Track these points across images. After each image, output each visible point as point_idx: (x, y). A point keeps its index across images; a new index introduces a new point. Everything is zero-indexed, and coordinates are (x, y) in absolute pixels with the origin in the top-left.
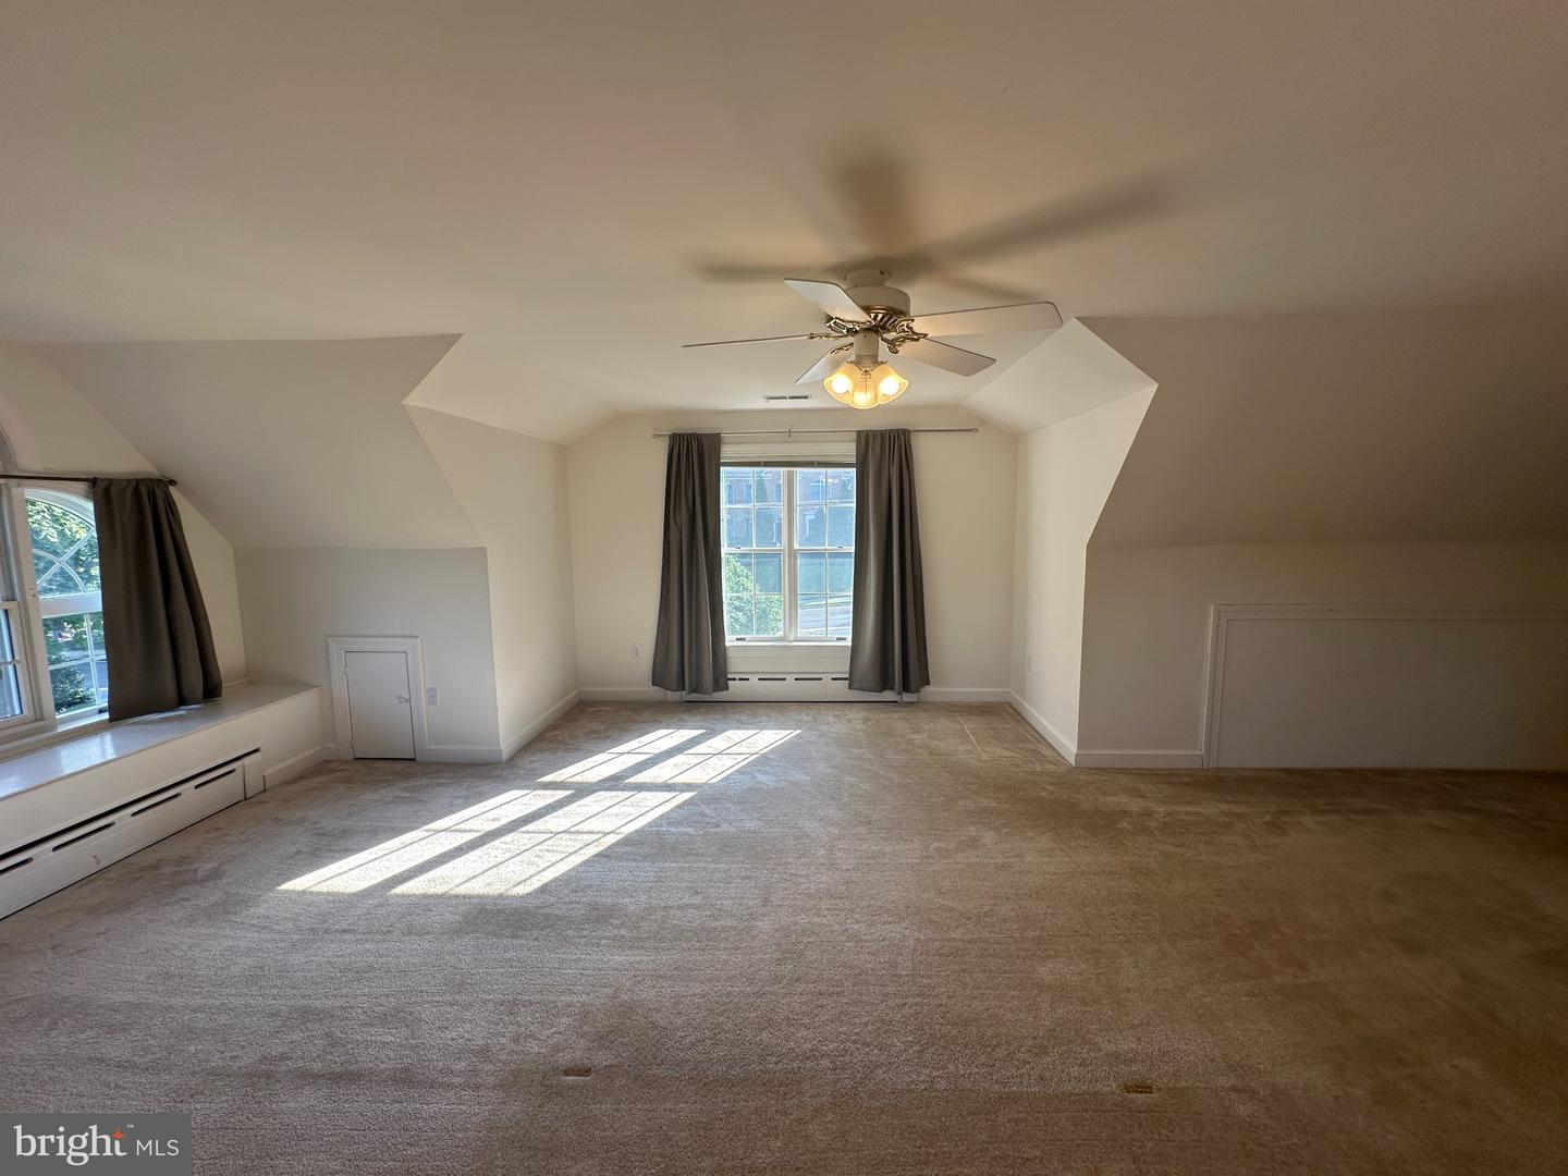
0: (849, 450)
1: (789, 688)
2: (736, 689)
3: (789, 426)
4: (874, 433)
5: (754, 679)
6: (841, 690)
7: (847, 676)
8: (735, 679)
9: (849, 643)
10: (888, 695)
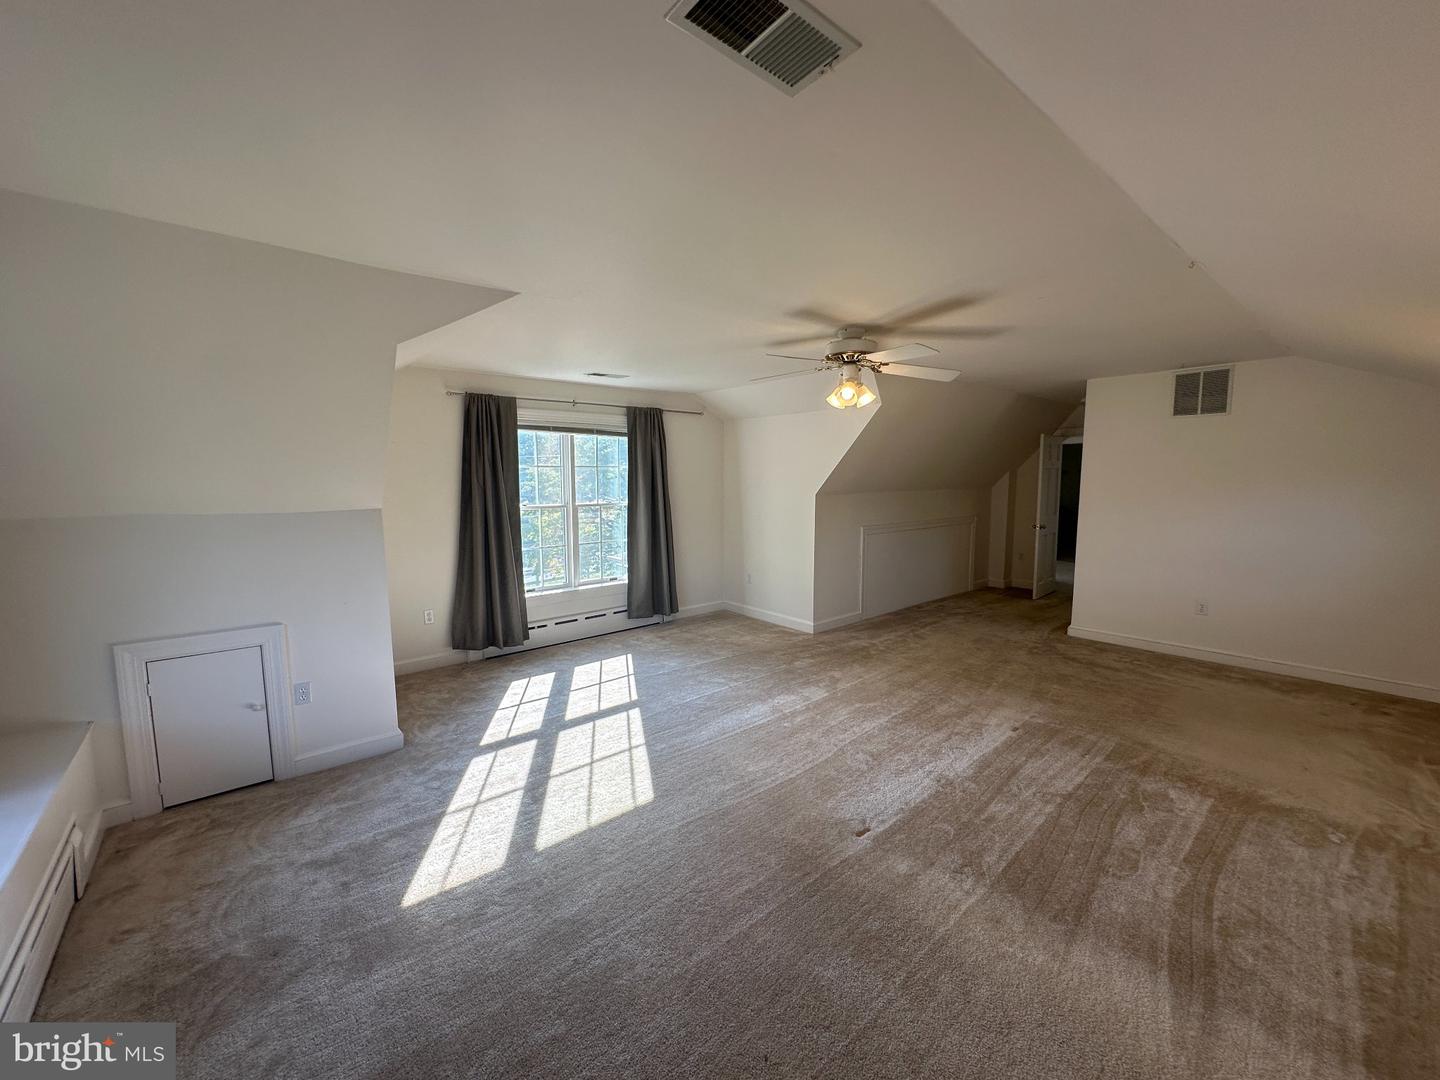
0: (620, 422)
1: (583, 628)
2: (536, 636)
3: (572, 397)
4: (640, 409)
5: (551, 624)
6: (622, 621)
7: (625, 608)
8: (533, 628)
9: (627, 582)
10: (656, 619)
